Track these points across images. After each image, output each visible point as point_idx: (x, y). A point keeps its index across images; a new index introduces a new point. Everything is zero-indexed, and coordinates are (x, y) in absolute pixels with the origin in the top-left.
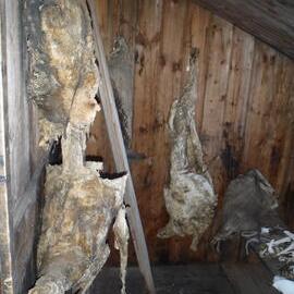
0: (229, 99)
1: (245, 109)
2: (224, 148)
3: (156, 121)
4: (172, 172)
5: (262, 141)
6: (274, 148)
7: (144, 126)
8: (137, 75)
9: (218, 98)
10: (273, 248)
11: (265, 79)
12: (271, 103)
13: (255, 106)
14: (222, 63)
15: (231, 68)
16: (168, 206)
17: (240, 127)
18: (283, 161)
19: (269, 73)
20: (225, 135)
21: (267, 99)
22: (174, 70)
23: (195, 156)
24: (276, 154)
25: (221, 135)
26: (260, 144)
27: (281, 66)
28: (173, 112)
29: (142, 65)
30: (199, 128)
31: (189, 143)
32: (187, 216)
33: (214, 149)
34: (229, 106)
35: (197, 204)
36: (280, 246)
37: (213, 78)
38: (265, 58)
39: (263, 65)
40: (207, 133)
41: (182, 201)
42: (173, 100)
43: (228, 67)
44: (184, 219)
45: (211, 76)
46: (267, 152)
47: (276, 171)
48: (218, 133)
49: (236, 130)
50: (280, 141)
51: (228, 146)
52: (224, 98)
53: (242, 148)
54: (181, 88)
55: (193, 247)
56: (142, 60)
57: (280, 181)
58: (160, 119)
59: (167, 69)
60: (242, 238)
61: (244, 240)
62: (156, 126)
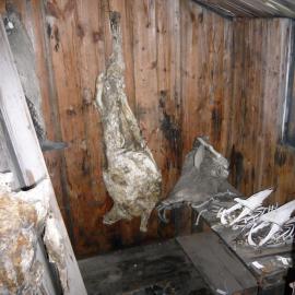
0: (161, 66)
1: (179, 75)
2: (162, 118)
3: (84, 101)
5: (201, 106)
6: (214, 112)
7: (71, 108)
8: (54, 52)
9: (149, 65)
10: (226, 218)
11: (195, 38)
12: (205, 65)
13: (189, 69)
14: (148, 26)
15: (158, 31)
16: (110, 190)
17: (176, 94)
18: (224, 123)
19: (199, 31)
20: (162, 105)
21: (200, 60)
22: (95, 41)
23: (131, 132)
24: (217, 118)
25: (157, 104)
26: (198, 110)
27: (210, 24)
28: (100, 87)
29: (57, 40)
30: (132, 101)
31: (123, 119)
33: (152, 122)
34: (161, 73)
35: (141, 183)
36: (232, 214)
37: (140, 45)
38: (193, 16)
39: (191, 25)
40: (143, 105)
41: (124, 183)
42: (98, 73)
43: (154, 30)
44: (129, 201)
45: (137, 42)
46: (207, 116)
47: (220, 134)
48: (153, 102)
49: (172, 98)
50: (219, 103)
51: (166, 116)
52: (155, 65)
53: (182, 115)
54: (107, 60)
55: (143, 229)
56: (57, 32)
57: (223, 144)
58: (88, 98)
59: (87, 41)
60: (193, 210)
61: (195, 213)
62: (85, 106)
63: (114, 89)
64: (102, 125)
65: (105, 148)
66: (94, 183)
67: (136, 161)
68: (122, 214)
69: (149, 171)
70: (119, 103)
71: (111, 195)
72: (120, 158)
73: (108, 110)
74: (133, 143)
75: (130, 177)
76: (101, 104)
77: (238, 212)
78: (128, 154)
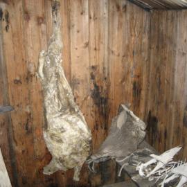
0: (92, 45)
1: (106, 53)
2: (93, 88)
3: (29, 72)
4: (47, 117)
5: (124, 79)
6: (134, 84)
7: (18, 78)
8: (5, 32)
9: (83, 45)
11: (120, 24)
12: (128, 46)
13: (114, 49)
14: (82, 14)
15: (90, 18)
16: (49, 146)
17: (104, 68)
18: (143, 93)
19: (124, 19)
20: (93, 77)
21: (124, 42)
22: (39, 24)
23: (68, 99)
24: (137, 89)
25: (89, 77)
26: (122, 82)
27: (132, 14)
28: (42, 61)
29: (8, 22)
30: (68, 74)
32: (66, 153)
33: (84, 91)
34: (93, 52)
35: (74, 141)
36: (148, 167)
37: (76, 28)
38: (118, 8)
39: (117, 14)
40: (77, 77)
41: (60, 141)
42: (41, 51)
43: (87, 17)
44: (64, 156)
45: (73, 26)
46: (129, 87)
47: (139, 101)
48: (86, 75)
49: (101, 72)
50: (138, 77)
51: (95, 85)
52: (87, 45)
53: (108, 86)
54: (48, 40)
55: (76, 178)
56: (7, 16)
57: (142, 110)
58: (32, 70)
59: (32, 24)
60: (117, 163)
61: (118, 166)
62: (29, 77)
63: (53, 63)
64: (43, 93)
65: (45, 112)
66: (36, 140)
67: (70, 123)
68: (59, 166)
69: (81, 131)
70: (58, 75)
71: (50, 150)
72: (57, 120)
73: (48, 80)
74: (68, 108)
75: (65, 136)
76: (42, 75)
77: (153, 165)
78: (64, 117)
